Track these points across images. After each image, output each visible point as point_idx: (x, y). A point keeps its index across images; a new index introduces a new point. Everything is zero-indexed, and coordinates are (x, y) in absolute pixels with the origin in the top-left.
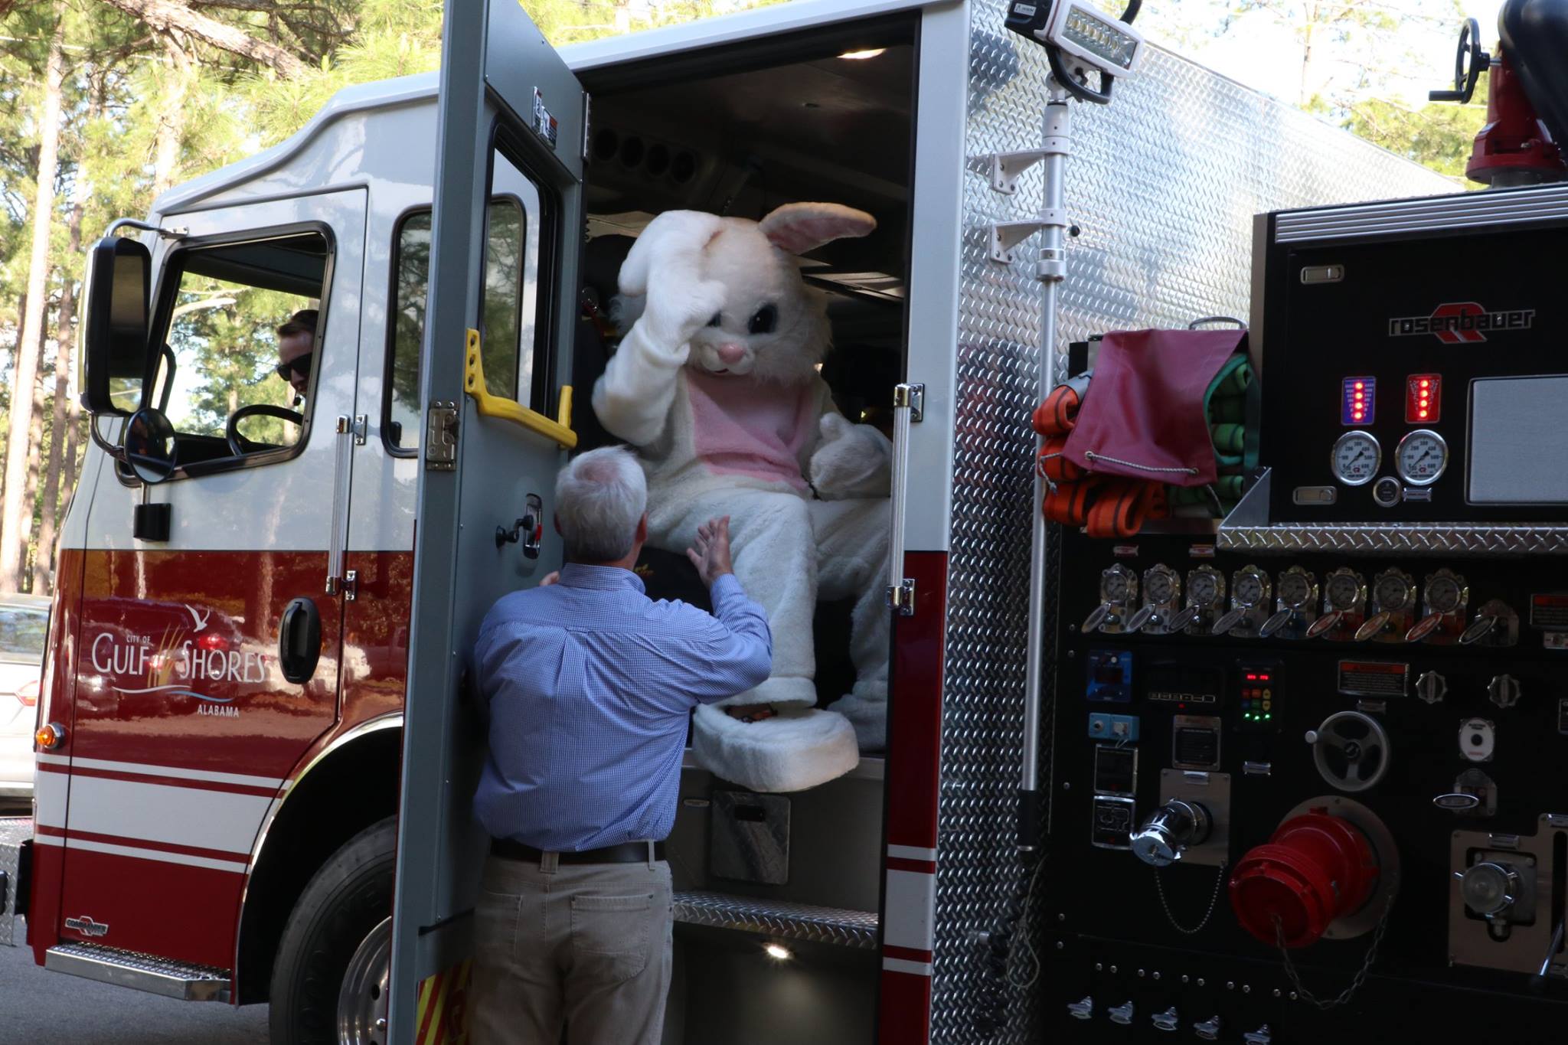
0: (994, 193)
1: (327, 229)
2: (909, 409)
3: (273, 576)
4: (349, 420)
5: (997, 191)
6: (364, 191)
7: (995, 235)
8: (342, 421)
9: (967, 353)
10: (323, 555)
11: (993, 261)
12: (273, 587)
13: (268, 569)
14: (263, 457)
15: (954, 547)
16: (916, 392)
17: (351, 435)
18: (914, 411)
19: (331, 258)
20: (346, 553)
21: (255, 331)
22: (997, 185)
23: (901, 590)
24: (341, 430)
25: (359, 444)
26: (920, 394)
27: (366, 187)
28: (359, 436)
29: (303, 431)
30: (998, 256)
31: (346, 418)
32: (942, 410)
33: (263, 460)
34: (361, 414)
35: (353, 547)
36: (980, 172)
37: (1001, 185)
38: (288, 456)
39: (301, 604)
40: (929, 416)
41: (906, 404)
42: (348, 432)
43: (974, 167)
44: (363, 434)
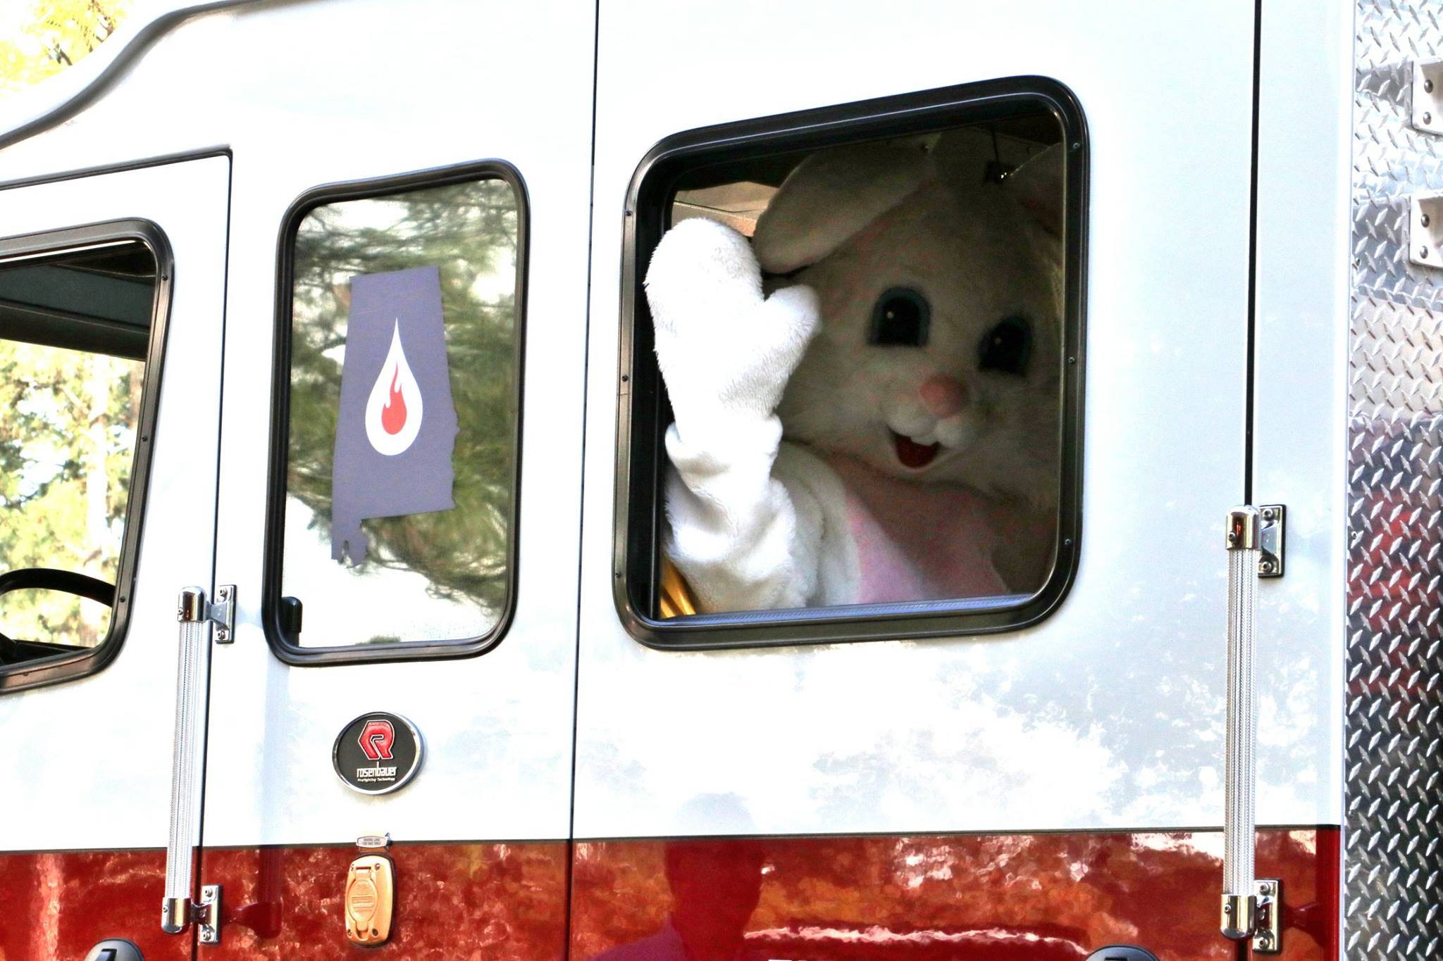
0: (1412, 134)
1: (157, 235)
2: (1257, 555)
3: (61, 900)
4: (202, 596)
5: (1419, 131)
6: (224, 159)
7: (1417, 215)
8: (188, 598)
9: (1367, 443)
10: (157, 857)
11: (1415, 265)
12: (61, 921)
13: (52, 883)
14: (39, 672)
15: (1353, 818)
16: (1270, 519)
17: (206, 624)
18: (1267, 557)
19: (164, 288)
20: (199, 851)
21: (20, 397)
22: (1418, 120)
23: (1252, 900)
24: (186, 616)
25: (222, 641)
26: (1277, 525)
27: (228, 152)
28: (222, 627)
29: (115, 618)
30: (1424, 256)
31: (197, 594)
32: (1320, 551)
33: (40, 675)
34: (223, 582)
35: (212, 840)
36: (1383, 97)
37: (1428, 120)
38: (87, 666)
39: (113, 952)
40: (1295, 564)
41: (1249, 543)
42: (201, 619)
43: (1374, 86)
44: (228, 623)
